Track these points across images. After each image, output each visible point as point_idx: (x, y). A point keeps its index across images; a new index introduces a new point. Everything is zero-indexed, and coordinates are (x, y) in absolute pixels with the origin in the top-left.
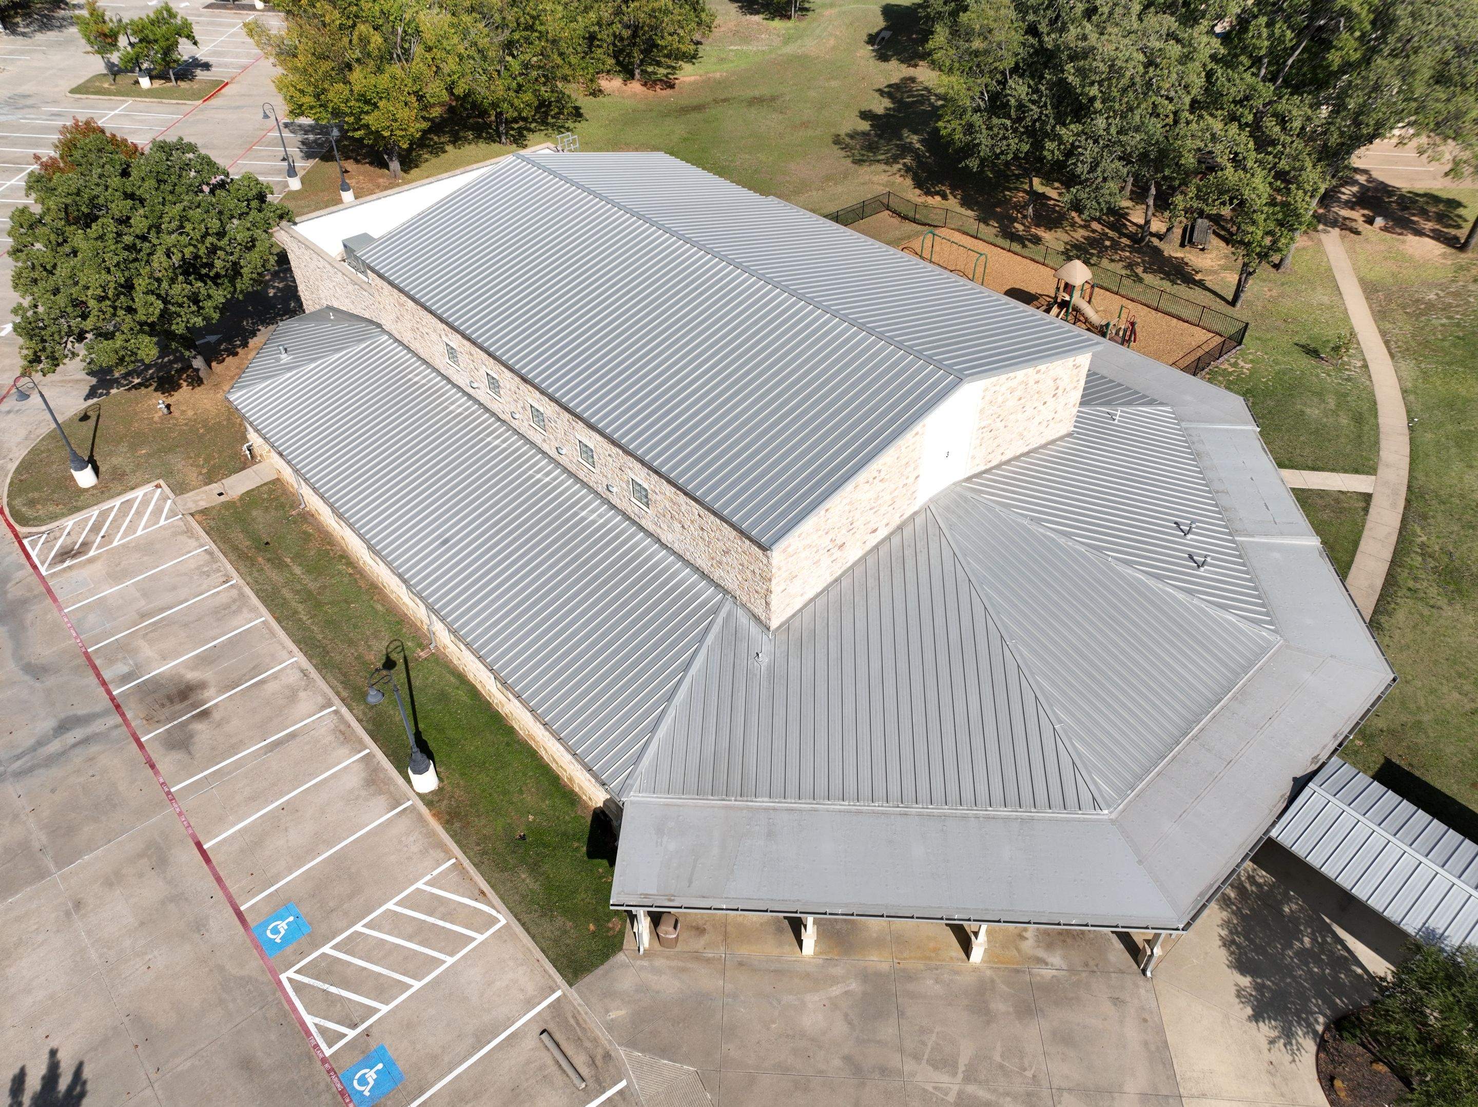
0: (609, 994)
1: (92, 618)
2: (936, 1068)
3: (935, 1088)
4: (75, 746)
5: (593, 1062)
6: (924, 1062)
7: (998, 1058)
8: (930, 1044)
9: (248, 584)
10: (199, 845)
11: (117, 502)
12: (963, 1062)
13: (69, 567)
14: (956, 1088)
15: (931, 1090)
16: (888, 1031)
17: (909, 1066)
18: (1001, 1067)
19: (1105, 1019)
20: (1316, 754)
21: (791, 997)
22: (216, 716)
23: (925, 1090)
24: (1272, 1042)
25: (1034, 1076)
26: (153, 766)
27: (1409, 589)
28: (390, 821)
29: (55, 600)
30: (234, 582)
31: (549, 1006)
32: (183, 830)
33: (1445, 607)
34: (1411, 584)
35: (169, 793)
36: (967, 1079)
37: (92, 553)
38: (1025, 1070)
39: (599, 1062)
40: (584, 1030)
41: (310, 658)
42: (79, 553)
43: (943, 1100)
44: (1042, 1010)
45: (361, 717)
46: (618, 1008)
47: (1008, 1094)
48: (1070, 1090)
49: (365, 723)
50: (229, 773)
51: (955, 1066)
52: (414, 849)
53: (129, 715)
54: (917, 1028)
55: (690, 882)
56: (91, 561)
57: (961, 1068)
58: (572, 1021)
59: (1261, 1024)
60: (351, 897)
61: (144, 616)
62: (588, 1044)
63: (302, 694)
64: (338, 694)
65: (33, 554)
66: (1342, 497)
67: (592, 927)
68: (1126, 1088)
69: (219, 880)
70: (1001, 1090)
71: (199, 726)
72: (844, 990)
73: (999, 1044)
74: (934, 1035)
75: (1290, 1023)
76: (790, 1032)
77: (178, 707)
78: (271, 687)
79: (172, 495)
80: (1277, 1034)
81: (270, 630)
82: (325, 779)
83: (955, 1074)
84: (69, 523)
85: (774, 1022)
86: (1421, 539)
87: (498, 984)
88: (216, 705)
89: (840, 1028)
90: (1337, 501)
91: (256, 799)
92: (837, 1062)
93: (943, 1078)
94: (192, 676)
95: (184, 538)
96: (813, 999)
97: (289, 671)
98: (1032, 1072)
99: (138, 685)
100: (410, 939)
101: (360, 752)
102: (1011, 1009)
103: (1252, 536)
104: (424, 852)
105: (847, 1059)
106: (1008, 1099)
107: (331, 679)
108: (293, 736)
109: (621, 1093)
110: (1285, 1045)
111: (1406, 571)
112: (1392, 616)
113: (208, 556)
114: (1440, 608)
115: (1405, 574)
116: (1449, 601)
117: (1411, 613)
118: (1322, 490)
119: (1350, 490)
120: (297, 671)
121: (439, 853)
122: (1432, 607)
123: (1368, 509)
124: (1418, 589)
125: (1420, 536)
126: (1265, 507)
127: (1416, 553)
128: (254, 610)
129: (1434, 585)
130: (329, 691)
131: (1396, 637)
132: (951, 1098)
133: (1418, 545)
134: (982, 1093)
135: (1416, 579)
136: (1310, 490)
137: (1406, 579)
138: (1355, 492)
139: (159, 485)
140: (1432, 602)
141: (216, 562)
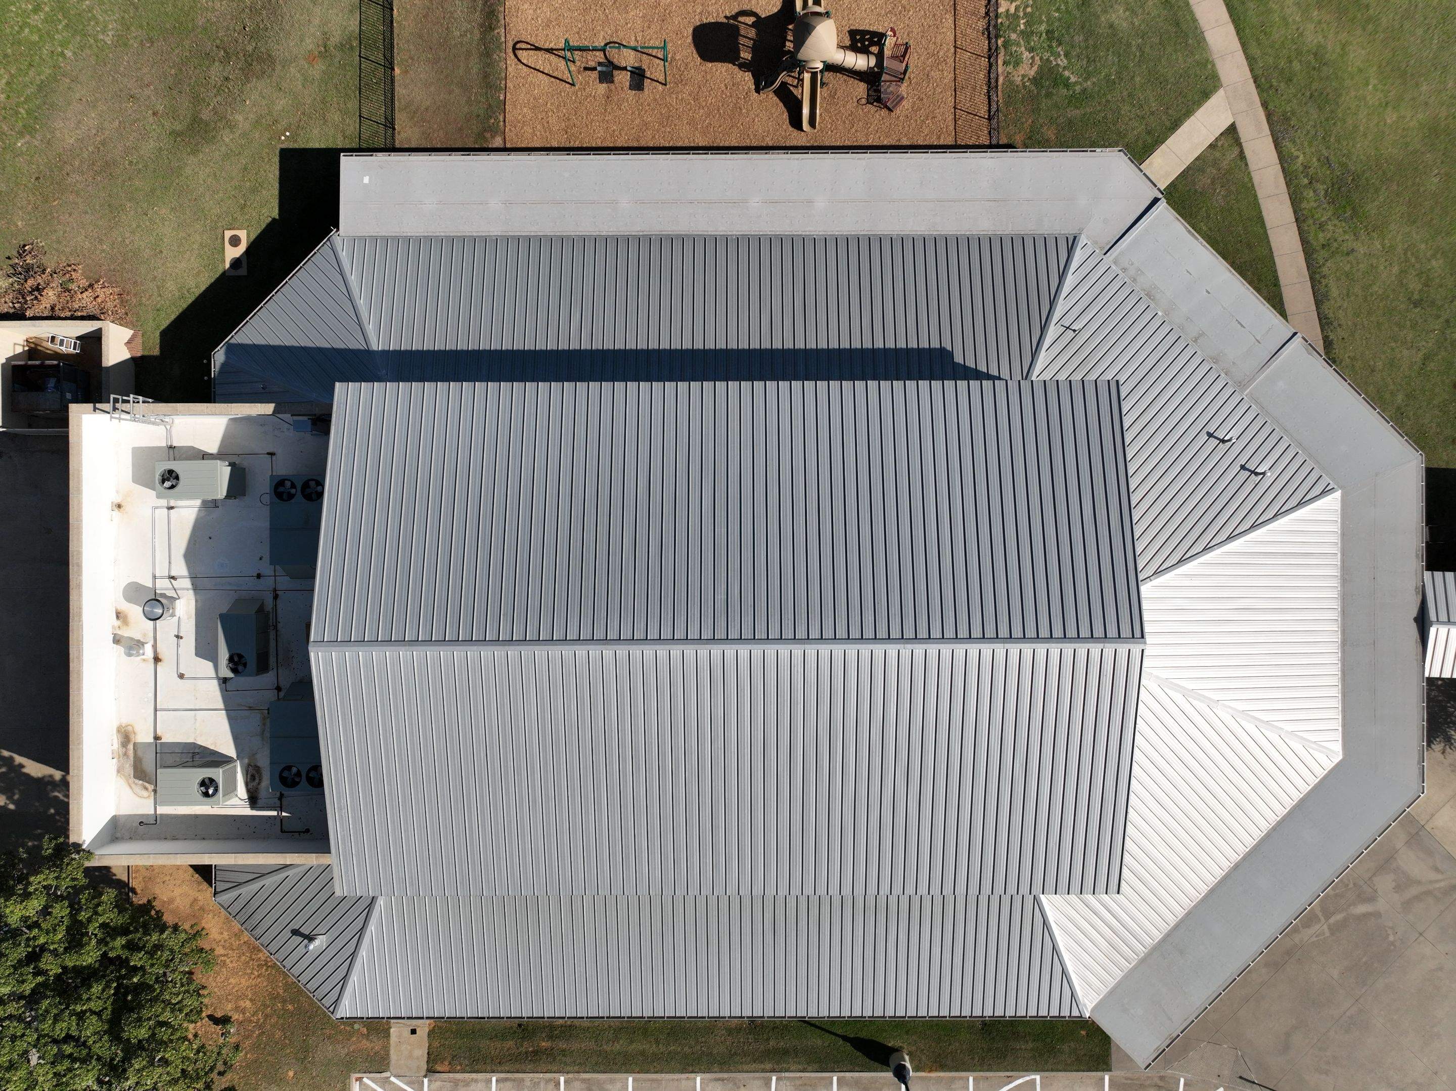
2: (1308, 927)
3: (1316, 937)
5: (1159, 1087)
6: (1301, 929)
9: (578, 1072)
14: (1325, 927)
15: (1315, 939)
17: (1297, 938)
18: (1336, 895)
20: (1416, 585)
23: (1313, 943)
24: (1443, 752)
25: (1354, 884)
30: (562, 1079)
33: (1355, 246)
34: (1321, 238)
36: (1327, 918)
38: (1348, 885)
39: (1161, 1084)
41: (708, 1071)
43: (1324, 938)
47: (1350, 906)
48: (1374, 874)
49: (810, 1068)
51: (1316, 916)
55: (1170, 1019)
57: (1320, 914)
58: (1128, 1082)
59: (1433, 746)
62: (1148, 1082)
64: (764, 1071)
66: (1216, 153)
67: (1083, 1033)
68: (1398, 847)
70: (1345, 907)
75: (1446, 732)
79: (384, 1075)
80: (1443, 744)
81: (649, 1080)
86: (1299, 162)
90: (1216, 164)
93: (1316, 928)
101: (831, 1083)
106: (1351, 908)
107: (745, 1067)
109: (1185, 1084)
110: (1451, 749)
111: (1310, 221)
112: (1329, 297)
113: (509, 1084)
114: (1353, 250)
115: (1313, 228)
116: (1355, 235)
117: (1339, 279)
118: (1197, 159)
119: (1217, 136)
120: (711, 1085)
121: (957, 1085)
122: (1348, 254)
123: (1244, 153)
124: (1329, 240)
125: (1298, 157)
126: (1240, 326)
127: (1305, 186)
128: (612, 1081)
129: (1336, 222)
130: (752, 1075)
131: (1343, 322)
132: (1327, 934)
133: (1302, 173)
134: (1339, 917)
135: (1321, 227)
136: (1189, 168)
137: (1316, 235)
138: (1221, 134)
139: (359, 1079)
140: (1345, 249)
141: (523, 1080)
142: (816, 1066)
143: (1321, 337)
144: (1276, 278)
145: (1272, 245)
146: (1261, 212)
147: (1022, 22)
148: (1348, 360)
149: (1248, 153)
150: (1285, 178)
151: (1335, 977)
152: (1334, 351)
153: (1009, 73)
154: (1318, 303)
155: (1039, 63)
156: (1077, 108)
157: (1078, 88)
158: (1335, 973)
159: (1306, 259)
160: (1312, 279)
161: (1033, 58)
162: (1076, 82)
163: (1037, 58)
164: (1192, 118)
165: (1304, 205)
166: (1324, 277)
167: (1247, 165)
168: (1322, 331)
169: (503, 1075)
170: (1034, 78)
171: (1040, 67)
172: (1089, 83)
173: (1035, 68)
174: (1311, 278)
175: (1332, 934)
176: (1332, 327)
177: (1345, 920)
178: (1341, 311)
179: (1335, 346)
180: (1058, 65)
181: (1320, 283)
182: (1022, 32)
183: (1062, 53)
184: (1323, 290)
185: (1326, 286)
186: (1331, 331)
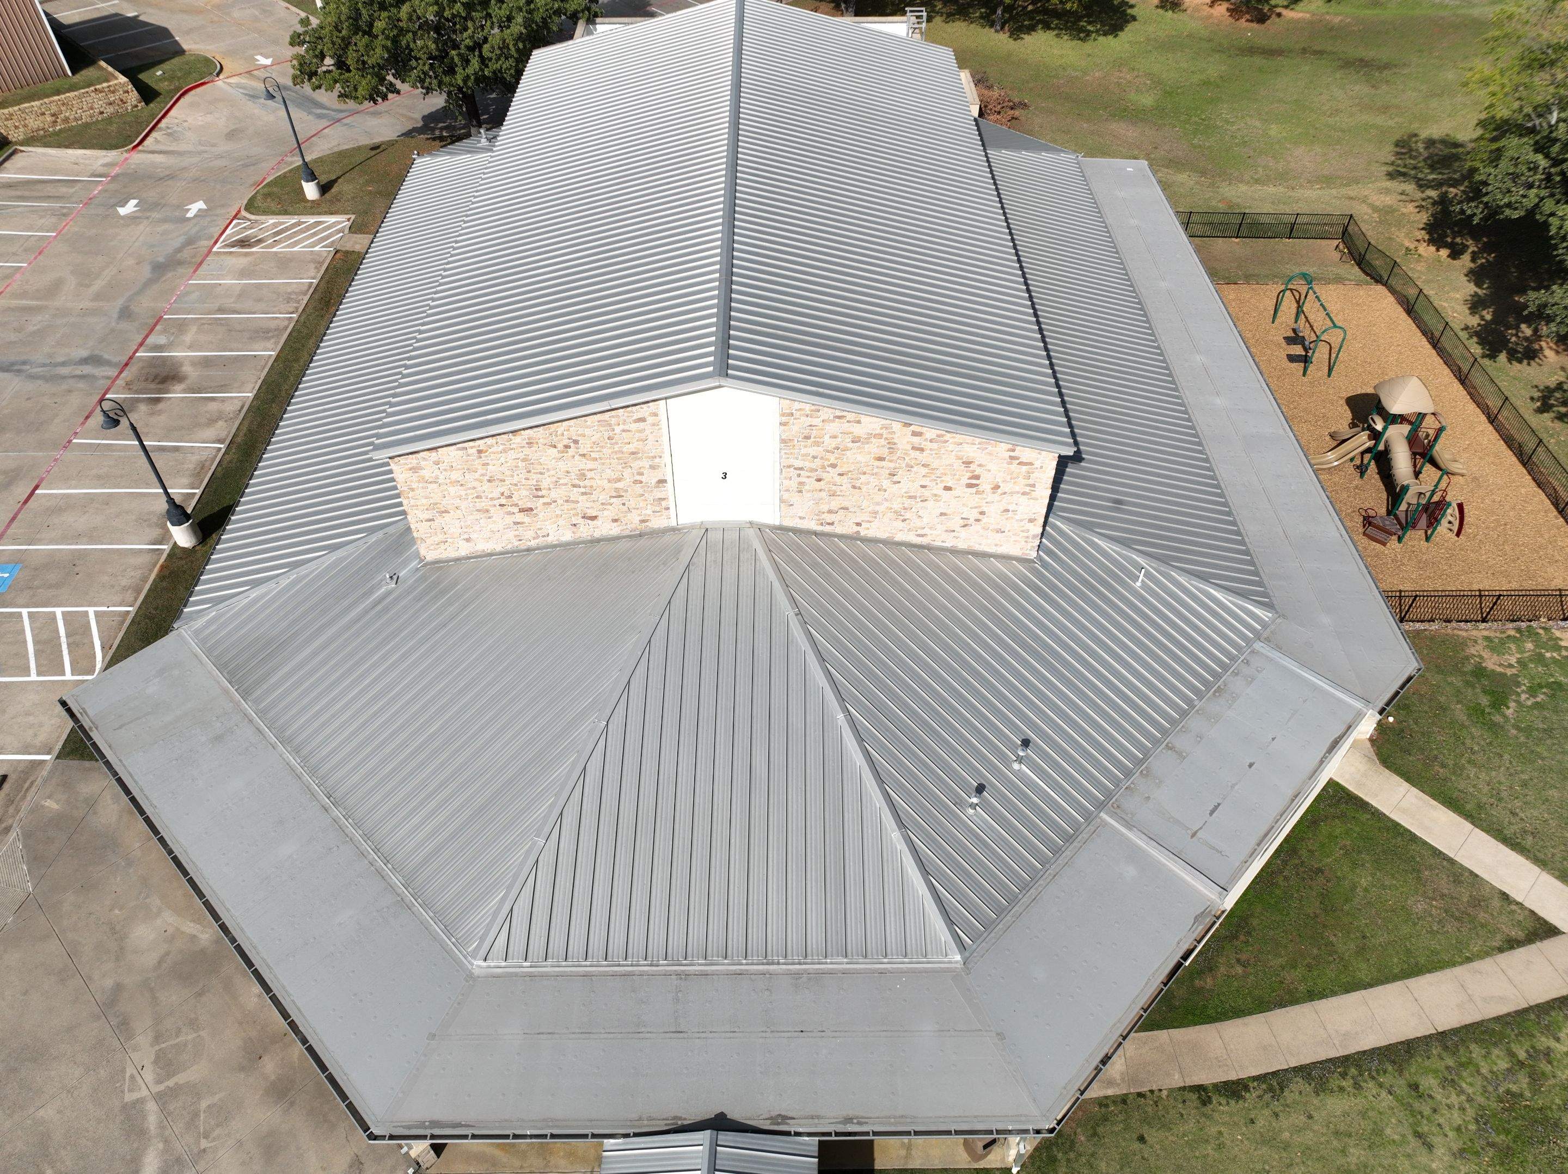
0: (67, 785)
1: (194, 296)
2: (156, 1062)
3: (132, 1077)
4: (74, 377)
6: (157, 1048)
7: (204, 1104)
8: (181, 1039)
9: (297, 321)
10: (36, 487)
11: (312, 220)
12: (180, 1078)
13: (231, 252)
14: (144, 1093)
15: (128, 1075)
16: (173, 996)
17: (143, 1040)
18: (196, 1115)
19: (324, 1169)
20: (790, 1114)
21: (158, 902)
22: (161, 406)
23: (123, 1070)
25: (204, 1150)
26: (87, 418)
27: (1415, 1087)
28: (141, 551)
29: (195, 271)
30: (295, 315)
31: (31, 761)
32: (44, 470)
33: (1440, 1151)
34: (1429, 1083)
35: (70, 442)
36: (160, 1098)
37: (254, 249)
38: (206, 1137)
40: (25, 796)
41: (253, 401)
42: (250, 246)
43: (123, 1092)
44: (292, 1104)
45: (225, 463)
46: (57, 802)
47: (166, 1141)
49: (220, 469)
50: (114, 451)
51: (169, 1076)
52: (125, 582)
53: (123, 375)
54: (193, 1016)
56: (246, 254)
57: (170, 1083)
58: (26, 785)
60: (50, 587)
61: (221, 310)
63: (221, 423)
64: (233, 438)
65: (228, 232)
66: (1496, 903)
69: (13, 519)
70: (168, 1132)
71: (143, 407)
72: (195, 933)
73: (222, 1095)
74: (195, 1035)
76: (118, 928)
77: (153, 386)
78: (213, 406)
79: (347, 231)
81: (265, 365)
82: (149, 493)
83: (159, 1082)
84: (272, 220)
85: (120, 910)
86: (1553, 1044)
87: (31, 718)
88: (170, 398)
89: (150, 959)
90: (1477, 902)
91: (102, 480)
92: (109, 983)
93: (149, 1075)
94: (187, 369)
95: (312, 266)
96: (169, 919)
97: (236, 401)
98: (209, 1145)
99: (153, 357)
100: (36, 643)
101: (192, 488)
102: (273, 1077)
103: (1129, 826)
104: (125, 589)
105: (118, 988)
106: (161, 1146)
107: (246, 423)
108: (176, 449)
111: (1450, 1062)
112: (1322, 1094)
113: (306, 288)
114: (1430, 1147)
115: (1440, 1065)
116: (1462, 1151)
117: (1363, 1114)
118: (1471, 873)
119: (1527, 904)
120: (240, 404)
121: (129, 596)
122: (1418, 1135)
123: (1519, 946)
124: (1430, 1096)
125: (1558, 1040)
126: (1211, 808)
127: (1511, 1054)
128: (276, 343)
129: (1471, 1112)
130: (234, 431)
131: (1284, 1122)
132: (129, 1097)
133: (1533, 1047)
134: (152, 1119)
135: (1449, 1082)
136: (1452, 861)
137: (1427, 1071)
138: (1532, 912)
139: (349, 220)
140: (1426, 1129)
141: (305, 294)
142: (218, 475)
143: (1243, 1075)
144: (1322, 995)
145: (1380, 989)
146: (1429, 971)
147: (1555, 655)
148: (1213, 1130)
149: (1521, 954)
150: (1508, 1014)
151: (41, 1113)
152: (1224, 1101)
153: (1476, 642)
154: (1304, 1071)
155: (1509, 674)
156: (1469, 716)
157: (1497, 718)
158: (48, 1113)
159: (1379, 1048)
160: (1345, 1061)
161: (1511, 666)
162: (1504, 716)
163: (1514, 671)
164: (1536, 870)
165: (1476, 1051)
166: (1357, 1086)
167: (1501, 950)
168: (1255, 1078)
169: (314, 286)
170: (1485, 668)
171: (1503, 675)
172: (1514, 732)
173: (1499, 669)
174: (1346, 1059)
175: (125, 1107)
176: (1268, 1097)
177: (142, 1133)
178: (1303, 1118)
179: (1232, 1102)
180: (1518, 695)
181: (1344, 1075)
182: (1541, 656)
183: (1539, 699)
184: (1335, 1082)
185: (1342, 1089)
186: (1260, 1097)
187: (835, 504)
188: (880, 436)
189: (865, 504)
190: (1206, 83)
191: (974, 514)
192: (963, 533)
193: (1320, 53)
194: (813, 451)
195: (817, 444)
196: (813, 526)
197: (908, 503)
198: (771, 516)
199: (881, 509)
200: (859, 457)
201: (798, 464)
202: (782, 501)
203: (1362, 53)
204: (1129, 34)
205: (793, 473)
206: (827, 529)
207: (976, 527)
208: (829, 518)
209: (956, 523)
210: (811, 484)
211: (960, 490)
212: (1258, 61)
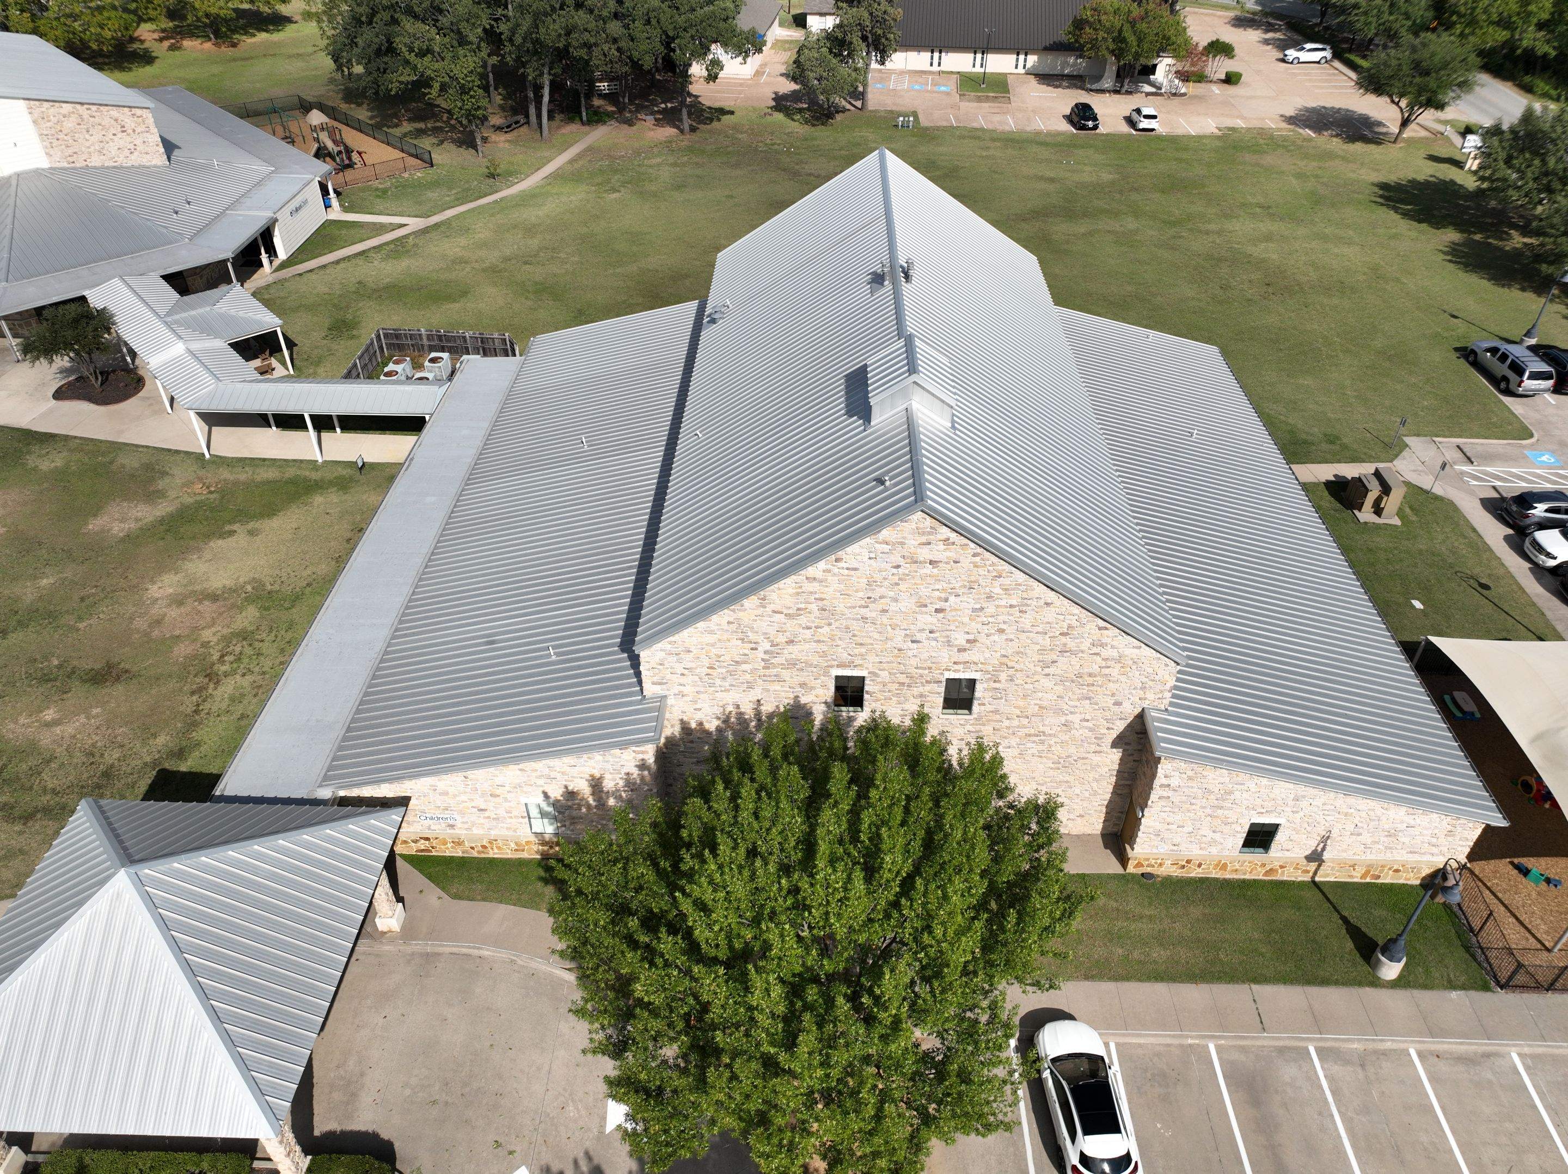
103: (238, 211)
183: (399, 189)
187: (70, 151)
188: (73, 113)
189: (83, 149)
190: (214, 75)
191: (132, 147)
192: (133, 157)
193: (274, 55)
194: (49, 124)
195: (49, 121)
196: (66, 165)
197: (102, 145)
198: (44, 163)
199: (92, 149)
200: (69, 124)
201: (45, 132)
202: (47, 154)
203: (295, 51)
204: (157, 64)
205: (45, 138)
206: (73, 165)
207: (136, 153)
208: (71, 159)
209: (127, 153)
210: (55, 143)
211: (120, 135)
212: (239, 63)
